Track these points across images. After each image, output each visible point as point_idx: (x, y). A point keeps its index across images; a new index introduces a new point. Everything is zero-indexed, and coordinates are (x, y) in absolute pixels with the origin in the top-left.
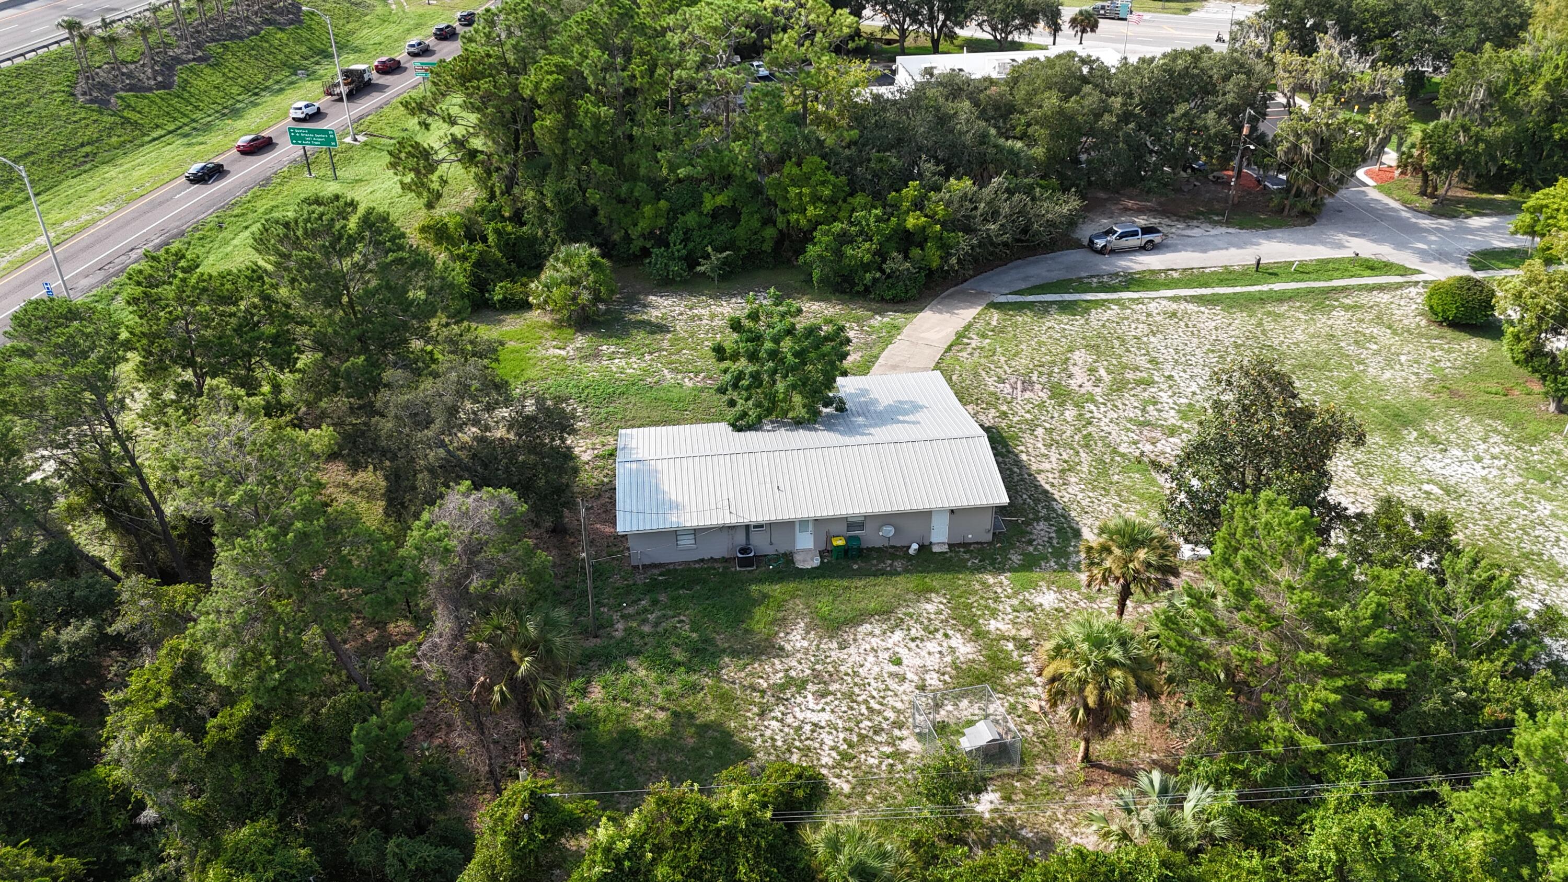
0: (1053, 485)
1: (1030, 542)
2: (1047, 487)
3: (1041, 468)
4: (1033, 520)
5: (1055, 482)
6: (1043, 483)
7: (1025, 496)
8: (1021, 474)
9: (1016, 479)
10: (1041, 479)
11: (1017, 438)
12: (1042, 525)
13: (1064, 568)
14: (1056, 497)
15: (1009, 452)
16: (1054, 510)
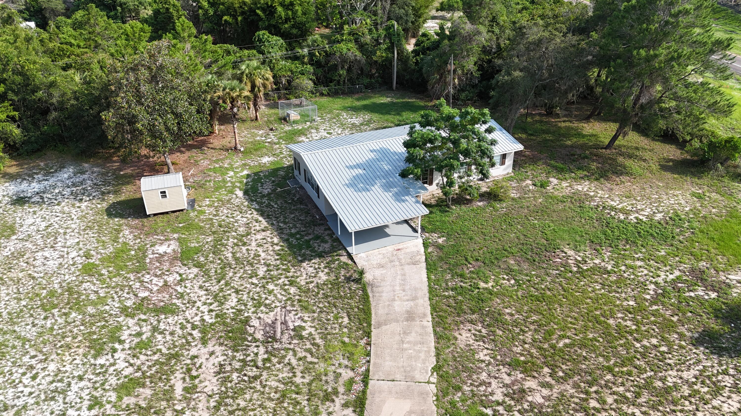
0: (257, 221)
1: (273, 182)
2: (260, 219)
3: (264, 233)
4: (271, 194)
5: (255, 224)
6: (263, 221)
7: (276, 206)
8: (278, 222)
9: (282, 219)
10: (264, 223)
11: (282, 258)
12: (266, 192)
13: (256, 174)
14: (255, 213)
15: (287, 240)
16: (258, 203)
